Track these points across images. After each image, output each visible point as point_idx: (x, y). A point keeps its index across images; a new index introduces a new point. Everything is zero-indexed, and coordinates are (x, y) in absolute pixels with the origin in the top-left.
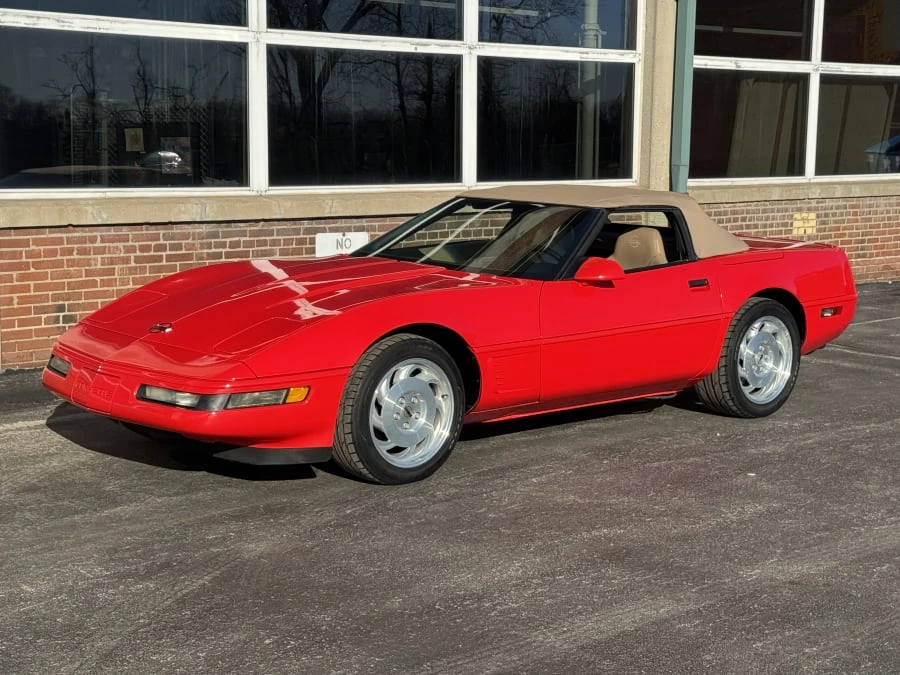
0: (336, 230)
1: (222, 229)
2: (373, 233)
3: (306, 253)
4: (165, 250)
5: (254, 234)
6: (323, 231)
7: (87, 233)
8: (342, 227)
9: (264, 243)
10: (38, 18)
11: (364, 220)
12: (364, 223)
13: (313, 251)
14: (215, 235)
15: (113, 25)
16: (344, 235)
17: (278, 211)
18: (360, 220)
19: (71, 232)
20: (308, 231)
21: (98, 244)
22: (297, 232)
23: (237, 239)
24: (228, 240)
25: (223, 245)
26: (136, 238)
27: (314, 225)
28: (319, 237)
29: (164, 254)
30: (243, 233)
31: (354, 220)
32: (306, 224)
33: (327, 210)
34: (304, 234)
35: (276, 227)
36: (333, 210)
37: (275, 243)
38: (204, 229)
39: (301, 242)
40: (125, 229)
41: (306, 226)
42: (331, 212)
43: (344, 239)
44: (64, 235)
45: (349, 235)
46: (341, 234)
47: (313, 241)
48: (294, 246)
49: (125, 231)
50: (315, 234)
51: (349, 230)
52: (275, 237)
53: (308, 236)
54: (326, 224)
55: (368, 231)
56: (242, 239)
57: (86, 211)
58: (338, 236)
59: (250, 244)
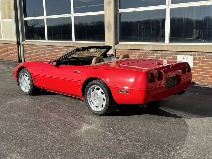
0: (182, 54)
1: (155, 52)
2: (195, 56)
3: (175, 60)
4: (143, 55)
5: (161, 54)
6: (180, 54)
7: (129, 51)
8: (185, 54)
9: (164, 56)
10: (126, 10)
11: (193, 52)
12: (193, 53)
13: (176, 59)
14: (153, 53)
15: (138, 9)
16: (186, 56)
17: (166, 49)
18: (191, 52)
19: (126, 50)
20: (175, 54)
21: (131, 53)
22: (173, 54)
23: (158, 54)
24: (156, 54)
25: (155, 56)
26: (137, 52)
27: (177, 53)
29: (142, 56)
30: (159, 53)
31: (189, 52)
32: (175, 52)
33: (179, 49)
34: (174, 55)
35: (167, 52)
36: (181, 49)
37: (166, 56)
38: (151, 52)
39: (173, 57)
40: (135, 50)
41: (175, 53)
43: (186, 57)
44: (126, 51)
45: (187, 56)
46: (185, 56)
47: (176, 57)
48: (171, 57)
49: (135, 51)
50: (177, 55)
51: (188, 55)
52: (167, 55)
53: (175, 55)
54: (181, 53)
55: (193, 56)
56: (159, 55)
57: (128, 47)
58: (184, 56)
59: (160, 56)
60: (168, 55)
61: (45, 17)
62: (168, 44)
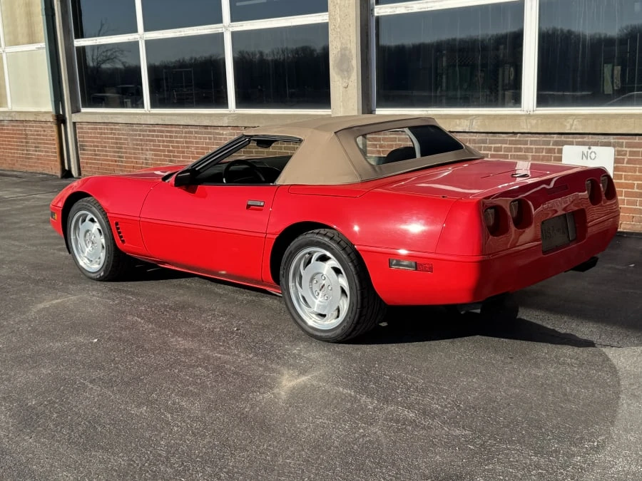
0: (579, 144)
1: (490, 137)
2: (620, 149)
3: (554, 160)
5: (512, 142)
6: (571, 143)
8: (589, 142)
9: (520, 150)
11: (612, 137)
12: (612, 139)
13: (560, 159)
14: (484, 142)
16: (590, 148)
17: (525, 127)
18: (607, 137)
20: (556, 143)
22: (548, 143)
23: (500, 145)
24: (493, 146)
25: (490, 149)
27: (563, 138)
28: (566, 149)
30: (504, 142)
31: (600, 137)
32: (555, 137)
33: (568, 127)
34: (553, 145)
35: (530, 138)
36: (573, 127)
37: (528, 150)
38: (478, 137)
39: (549, 151)
41: (555, 139)
42: (571, 129)
43: (590, 151)
45: (594, 148)
46: (587, 147)
47: (560, 151)
48: (544, 154)
50: (563, 145)
51: (596, 144)
52: (529, 146)
53: (556, 147)
54: (573, 138)
55: (614, 146)
56: (504, 146)
58: (585, 149)
59: (509, 150)
60: (532, 146)
61: (141, 36)
62: (532, 113)
